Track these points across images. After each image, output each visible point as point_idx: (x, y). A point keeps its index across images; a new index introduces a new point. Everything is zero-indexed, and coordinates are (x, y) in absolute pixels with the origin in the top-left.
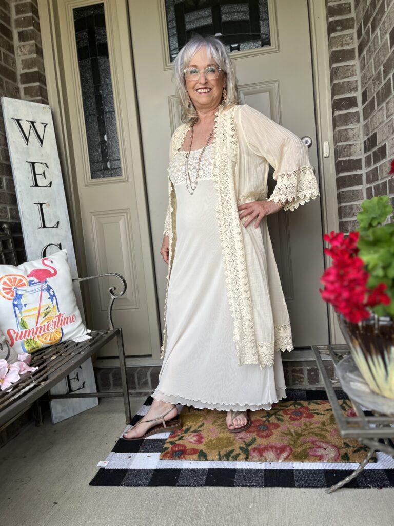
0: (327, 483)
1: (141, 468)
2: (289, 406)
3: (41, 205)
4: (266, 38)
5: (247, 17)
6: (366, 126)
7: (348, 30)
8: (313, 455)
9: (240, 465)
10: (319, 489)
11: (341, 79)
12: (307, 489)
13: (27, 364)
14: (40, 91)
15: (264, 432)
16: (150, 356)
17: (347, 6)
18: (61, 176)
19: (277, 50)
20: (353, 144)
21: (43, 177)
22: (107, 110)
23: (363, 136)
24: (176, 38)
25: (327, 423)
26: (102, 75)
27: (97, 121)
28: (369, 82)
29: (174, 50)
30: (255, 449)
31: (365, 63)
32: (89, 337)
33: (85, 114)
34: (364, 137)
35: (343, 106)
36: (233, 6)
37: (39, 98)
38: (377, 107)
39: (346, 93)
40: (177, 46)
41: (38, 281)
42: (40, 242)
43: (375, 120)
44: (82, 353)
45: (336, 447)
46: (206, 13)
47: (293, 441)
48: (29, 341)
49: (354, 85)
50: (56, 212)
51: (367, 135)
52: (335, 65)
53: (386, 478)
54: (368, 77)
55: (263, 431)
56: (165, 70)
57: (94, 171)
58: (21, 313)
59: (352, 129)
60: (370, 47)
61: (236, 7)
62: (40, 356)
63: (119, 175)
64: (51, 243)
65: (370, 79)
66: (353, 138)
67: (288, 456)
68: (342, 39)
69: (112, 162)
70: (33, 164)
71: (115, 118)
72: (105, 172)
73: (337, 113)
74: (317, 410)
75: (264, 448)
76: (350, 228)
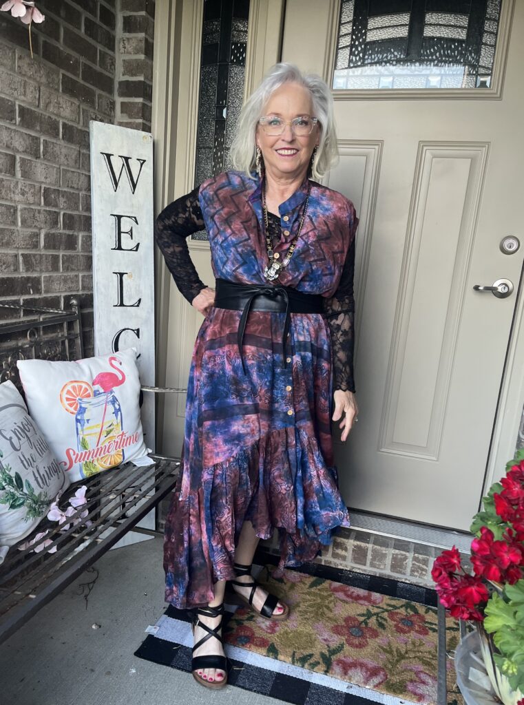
2: (399, 608)
3: (121, 275)
5: (463, 36)
8: (412, 692)
9: (318, 678)
14: (143, 111)
15: (357, 640)
21: (129, 236)
26: (230, 92)
27: (213, 158)
30: (339, 662)
32: (152, 461)
33: (197, 145)
37: (140, 121)
41: (103, 391)
42: (113, 325)
47: (390, 662)
48: (88, 464)
50: (139, 286)
55: (355, 637)
58: (82, 430)
64: (127, 327)
67: (380, 683)
70: (119, 217)
75: (351, 663)
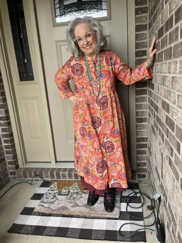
7: (144, 14)
11: (139, 41)
16: (50, 162)
19: (110, 19)
22: (26, 47)
24: (59, 9)
26: (22, 28)
27: (21, 52)
29: (58, 16)
35: (140, 55)
39: (141, 48)
40: (59, 14)
49: (146, 44)
52: (137, 33)
56: (53, 27)
57: (21, 78)
60: (152, 29)
63: (33, 80)
68: (141, 19)
71: (30, 51)
72: (27, 78)
73: (137, 58)
76: (140, 114)
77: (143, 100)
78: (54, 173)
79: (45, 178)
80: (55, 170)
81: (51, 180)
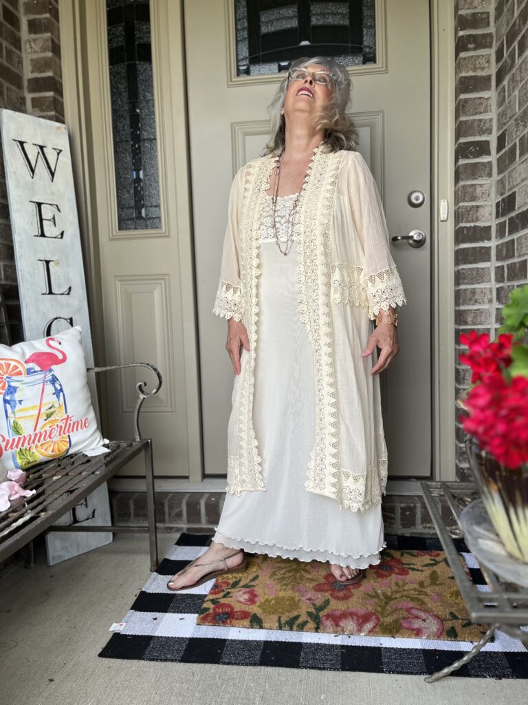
0: (427, 668)
1: (170, 636)
3: (47, 262)
4: (370, 53)
5: (346, 22)
6: (501, 182)
7: (483, 50)
9: (308, 637)
10: (417, 676)
11: (470, 115)
12: (400, 675)
13: (20, 485)
14: (55, 104)
15: (341, 593)
16: (187, 477)
17: (484, 16)
18: (78, 224)
19: (384, 69)
20: (482, 206)
21: (52, 223)
22: (146, 137)
23: (496, 195)
24: (247, 43)
25: (426, 584)
26: (141, 87)
27: (130, 150)
28: (510, 123)
29: (243, 59)
30: (328, 617)
31: (504, 96)
32: (106, 450)
33: (114, 141)
34: (496, 197)
35: (471, 153)
36: (327, 5)
37: (53, 113)
38: (520, 157)
39: (475, 135)
40: (247, 55)
41: (39, 369)
42: (44, 313)
43: (515, 175)
44: (98, 473)
45: (438, 617)
46: (290, 12)
47: (380, 606)
48: (24, 452)
49: (487, 125)
50: (68, 274)
51: (502, 194)
52: (463, 96)
53: (507, 665)
54: (508, 116)
55: (339, 591)
56: (229, 86)
57: (123, 220)
58: (13, 412)
59: (481, 185)
60: (513, 75)
61: (332, 7)
62: (37, 475)
63: (156, 228)
64: (58, 316)
65: (510, 118)
66: (482, 197)
67: (374, 627)
68: (475, 61)
69: (148, 208)
70: (39, 205)
71: (156, 148)
72: (138, 222)
73: (462, 162)
74: (413, 564)
75: (341, 614)
76: (470, 319)
77: (480, 276)
78: (198, 503)
79: (170, 522)
80: (202, 496)
81: (188, 529)
